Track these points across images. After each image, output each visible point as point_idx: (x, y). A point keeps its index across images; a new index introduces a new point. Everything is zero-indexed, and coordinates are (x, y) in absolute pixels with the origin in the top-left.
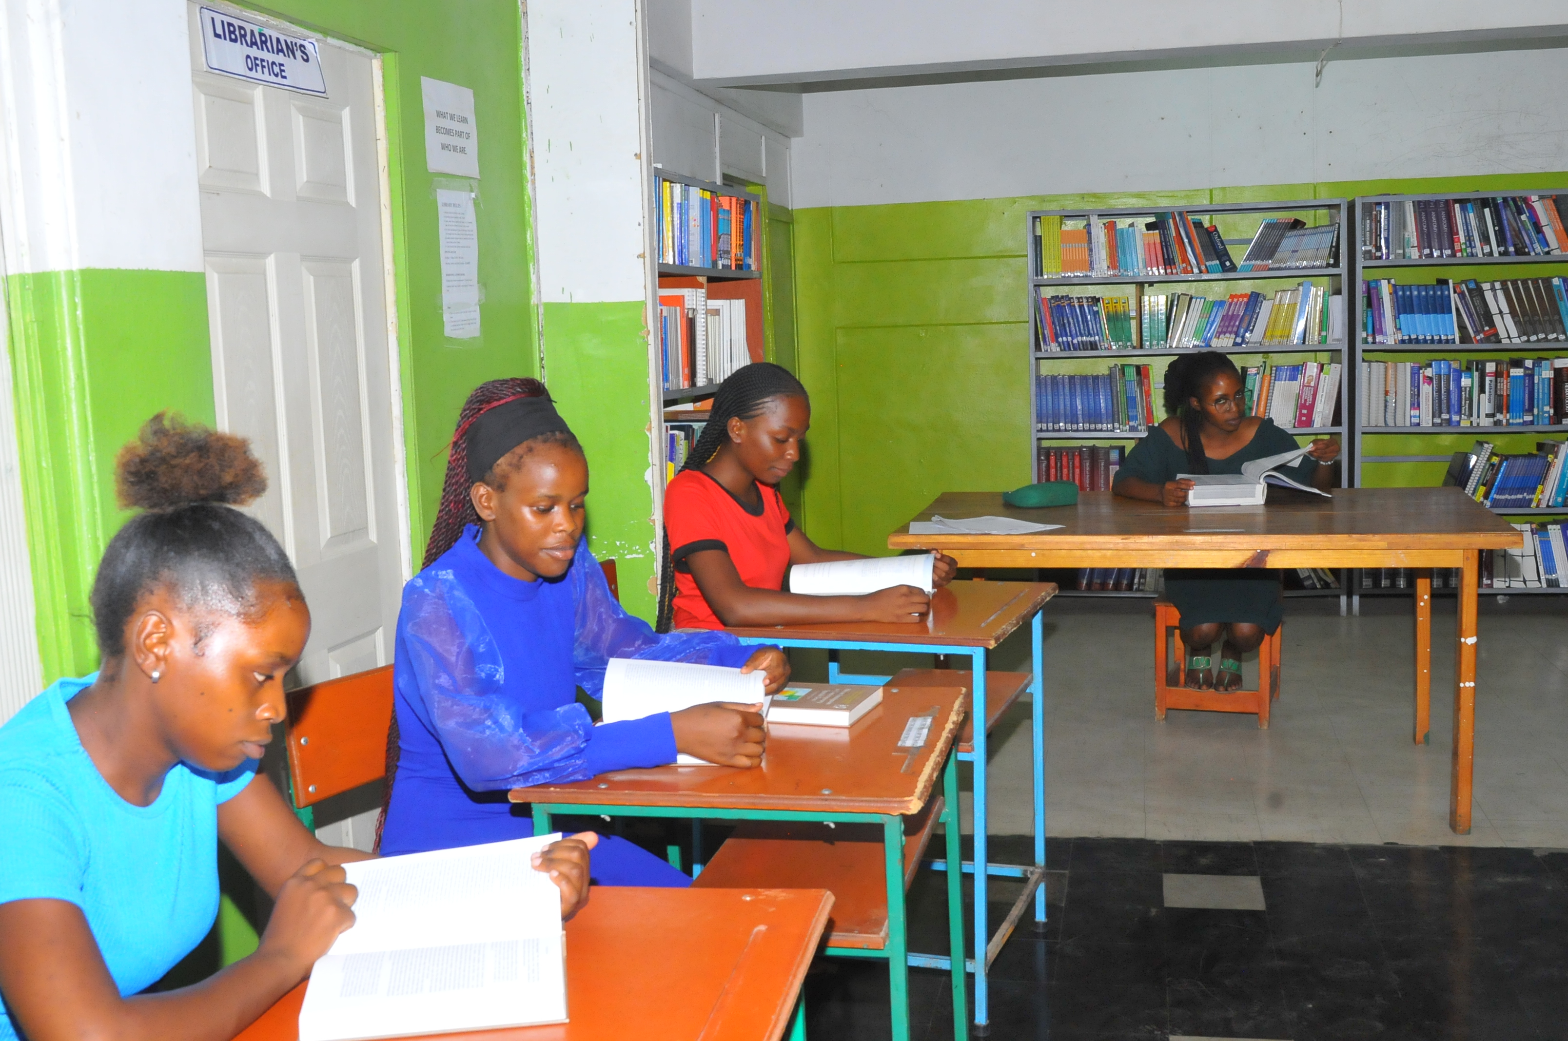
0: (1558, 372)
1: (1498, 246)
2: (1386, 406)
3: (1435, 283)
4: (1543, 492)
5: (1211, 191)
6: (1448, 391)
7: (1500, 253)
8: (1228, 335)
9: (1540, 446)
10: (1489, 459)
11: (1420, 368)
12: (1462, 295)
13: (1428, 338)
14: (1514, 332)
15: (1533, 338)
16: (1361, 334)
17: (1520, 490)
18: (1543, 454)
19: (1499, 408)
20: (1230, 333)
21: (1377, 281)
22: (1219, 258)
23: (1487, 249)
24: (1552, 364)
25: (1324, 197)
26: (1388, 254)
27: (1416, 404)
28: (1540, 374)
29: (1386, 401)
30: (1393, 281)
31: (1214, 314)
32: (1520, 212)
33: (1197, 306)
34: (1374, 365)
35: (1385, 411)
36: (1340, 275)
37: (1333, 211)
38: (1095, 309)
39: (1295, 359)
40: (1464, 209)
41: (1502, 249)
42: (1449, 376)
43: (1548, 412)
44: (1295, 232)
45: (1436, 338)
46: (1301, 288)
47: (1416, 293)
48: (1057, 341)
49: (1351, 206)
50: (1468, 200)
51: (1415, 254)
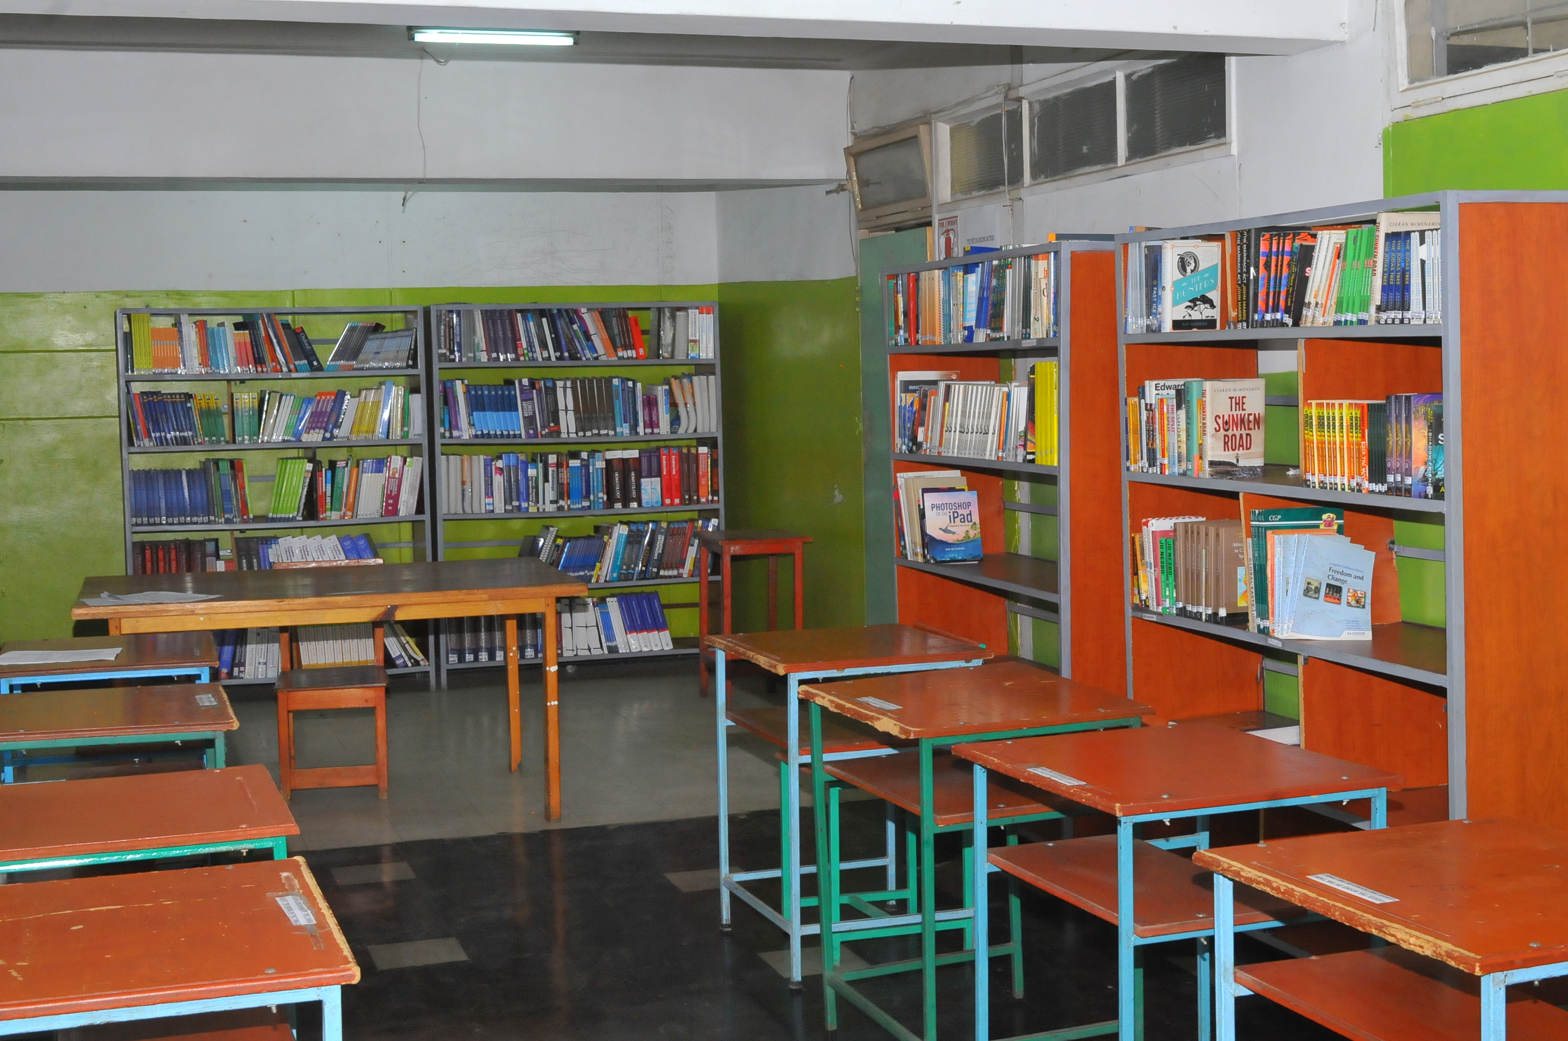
0: (609, 462)
1: (555, 351)
2: (463, 495)
3: (502, 383)
4: (601, 569)
5: (293, 292)
6: (517, 481)
7: (556, 357)
8: (317, 430)
9: (597, 529)
10: (554, 541)
11: (492, 460)
13: (499, 433)
14: (573, 428)
15: (589, 434)
16: (439, 430)
17: (582, 568)
18: (600, 536)
19: (561, 496)
20: (320, 428)
21: (452, 381)
22: (307, 358)
23: (545, 354)
24: (604, 456)
25: (400, 303)
26: (460, 357)
27: (490, 494)
28: (594, 465)
29: (463, 491)
30: (466, 382)
31: (302, 411)
32: (572, 322)
33: (288, 401)
34: (451, 457)
35: (463, 500)
36: (418, 375)
37: (410, 316)
38: (189, 405)
39: (381, 452)
40: (525, 319)
41: (558, 354)
42: (517, 467)
43: (602, 498)
44: (377, 335)
45: (505, 433)
46: (383, 387)
47: (486, 392)
48: (150, 436)
49: (427, 312)
50: (528, 311)
51: (484, 357)
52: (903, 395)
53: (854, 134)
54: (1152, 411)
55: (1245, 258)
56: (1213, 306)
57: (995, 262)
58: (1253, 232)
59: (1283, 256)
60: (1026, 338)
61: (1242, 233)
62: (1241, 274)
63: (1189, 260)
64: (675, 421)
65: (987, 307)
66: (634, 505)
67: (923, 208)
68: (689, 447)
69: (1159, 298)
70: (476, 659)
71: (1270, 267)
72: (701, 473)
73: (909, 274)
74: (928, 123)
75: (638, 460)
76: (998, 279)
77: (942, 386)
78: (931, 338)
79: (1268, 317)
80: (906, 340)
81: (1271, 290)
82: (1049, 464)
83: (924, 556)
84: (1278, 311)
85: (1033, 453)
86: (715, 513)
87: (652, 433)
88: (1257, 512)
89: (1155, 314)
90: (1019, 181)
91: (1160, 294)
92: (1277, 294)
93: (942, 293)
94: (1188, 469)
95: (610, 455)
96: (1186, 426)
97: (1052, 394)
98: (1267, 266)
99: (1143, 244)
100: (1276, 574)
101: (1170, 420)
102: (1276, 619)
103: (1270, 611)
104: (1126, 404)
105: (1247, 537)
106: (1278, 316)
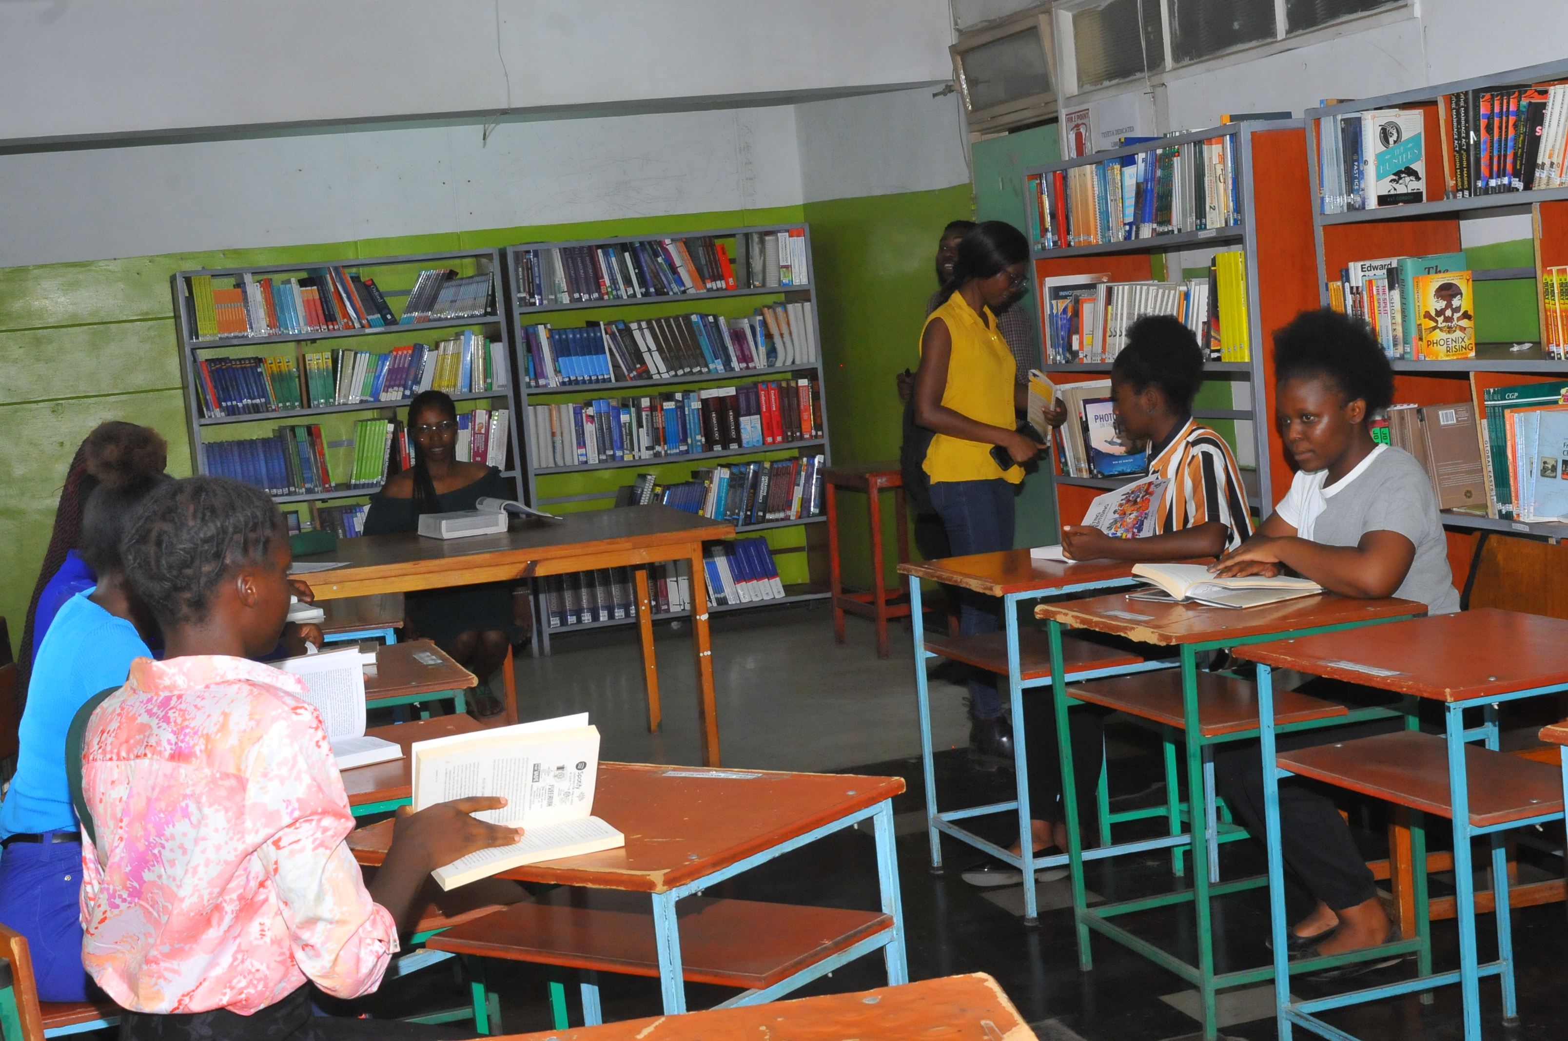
0: (705, 402)
1: (640, 288)
2: (554, 448)
3: (585, 325)
5: (356, 242)
6: (609, 428)
7: (641, 293)
8: (396, 388)
9: (695, 474)
10: (653, 490)
11: (582, 408)
12: (613, 336)
13: (587, 378)
14: (662, 368)
15: (680, 372)
16: (524, 379)
18: (698, 481)
19: (657, 441)
20: (399, 386)
21: (535, 326)
22: (380, 312)
24: (699, 396)
25: (469, 248)
26: (541, 300)
27: (581, 444)
28: (689, 406)
29: (554, 443)
30: (549, 326)
31: (379, 368)
32: (656, 255)
33: (363, 359)
34: (539, 407)
35: (554, 452)
36: (498, 322)
37: (484, 261)
38: (259, 370)
40: (606, 254)
41: (644, 290)
42: (608, 413)
43: (700, 441)
44: (451, 283)
45: (594, 378)
46: (462, 337)
47: (571, 336)
48: (220, 406)
49: (503, 255)
50: (610, 246)
51: (565, 299)
52: (1054, 302)
53: (958, 30)
54: (1359, 294)
55: (1463, 122)
56: (1418, 178)
57: (1159, 151)
58: (1470, 94)
59: (1508, 117)
60: (1201, 229)
61: (1458, 96)
62: (1459, 139)
63: (1391, 130)
64: (772, 352)
65: (1151, 199)
66: (734, 446)
67: (1046, 104)
68: (788, 381)
69: (1361, 173)
70: (579, 620)
71: (1493, 129)
72: (802, 407)
73: (1054, 172)
74: (1048, 12)
75: (735, 398)
76: (1163, 170)
77: (1102, 289)
78: (1086, 238)
79: (1493, 183)
80: (1055, 243)
81: (1496, 153)
82: (1239, 360)
83: (1091, 471)
84: (1504, 176)
85: (1218, 351)
86: (819, 449)
87: (748, 368)
88: (1492, 390)
89: (1358, 190)
90: (1159, 66)
91: (1361, 169)
92: (1502, 158)
93: (1096, 189)
94: (1405, 353)
95: (705, 394)
96: (1402, 306)
97: (1238, 285)
98: (1489, 129)
99: (1339, 117)
100: (1518, 455)
101: (1382, 301)
102: (1521, 502)
103: (1513, 494)
104: (1327, 289)
105: (1482, 418)
106: (1506, 180)
